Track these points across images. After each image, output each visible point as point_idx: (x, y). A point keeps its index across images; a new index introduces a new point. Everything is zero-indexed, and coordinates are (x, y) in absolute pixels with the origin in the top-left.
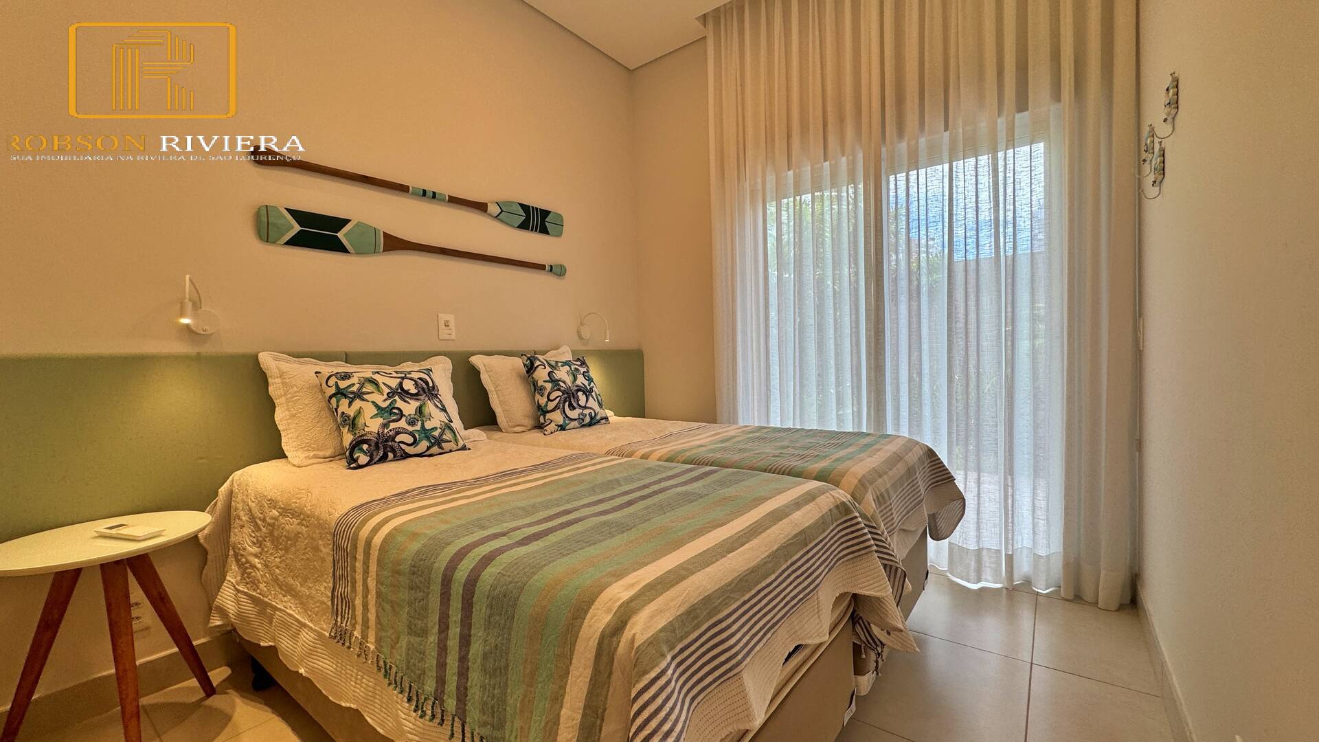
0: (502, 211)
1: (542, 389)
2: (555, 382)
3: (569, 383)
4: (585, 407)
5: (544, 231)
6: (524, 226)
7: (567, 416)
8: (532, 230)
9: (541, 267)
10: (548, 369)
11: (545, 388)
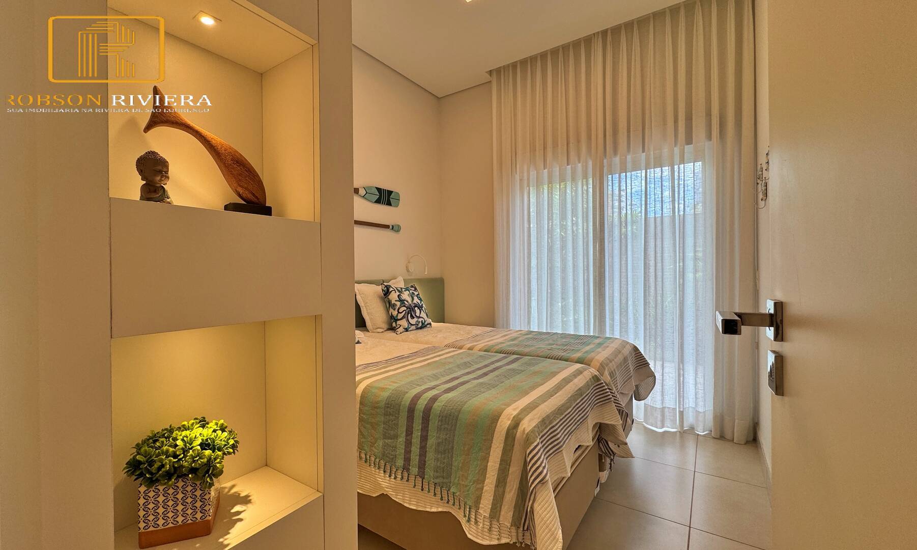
0: (367, 193)
1: (394, 305)
2: (402, 301)
3: (410, 302)
4: (419, 317)
5: (389, 204)
6: (378, 201)
7: (410, 323)
8: (382, 203)
9: (387, 227)
10: (398, 293)
11: (396, 305)
